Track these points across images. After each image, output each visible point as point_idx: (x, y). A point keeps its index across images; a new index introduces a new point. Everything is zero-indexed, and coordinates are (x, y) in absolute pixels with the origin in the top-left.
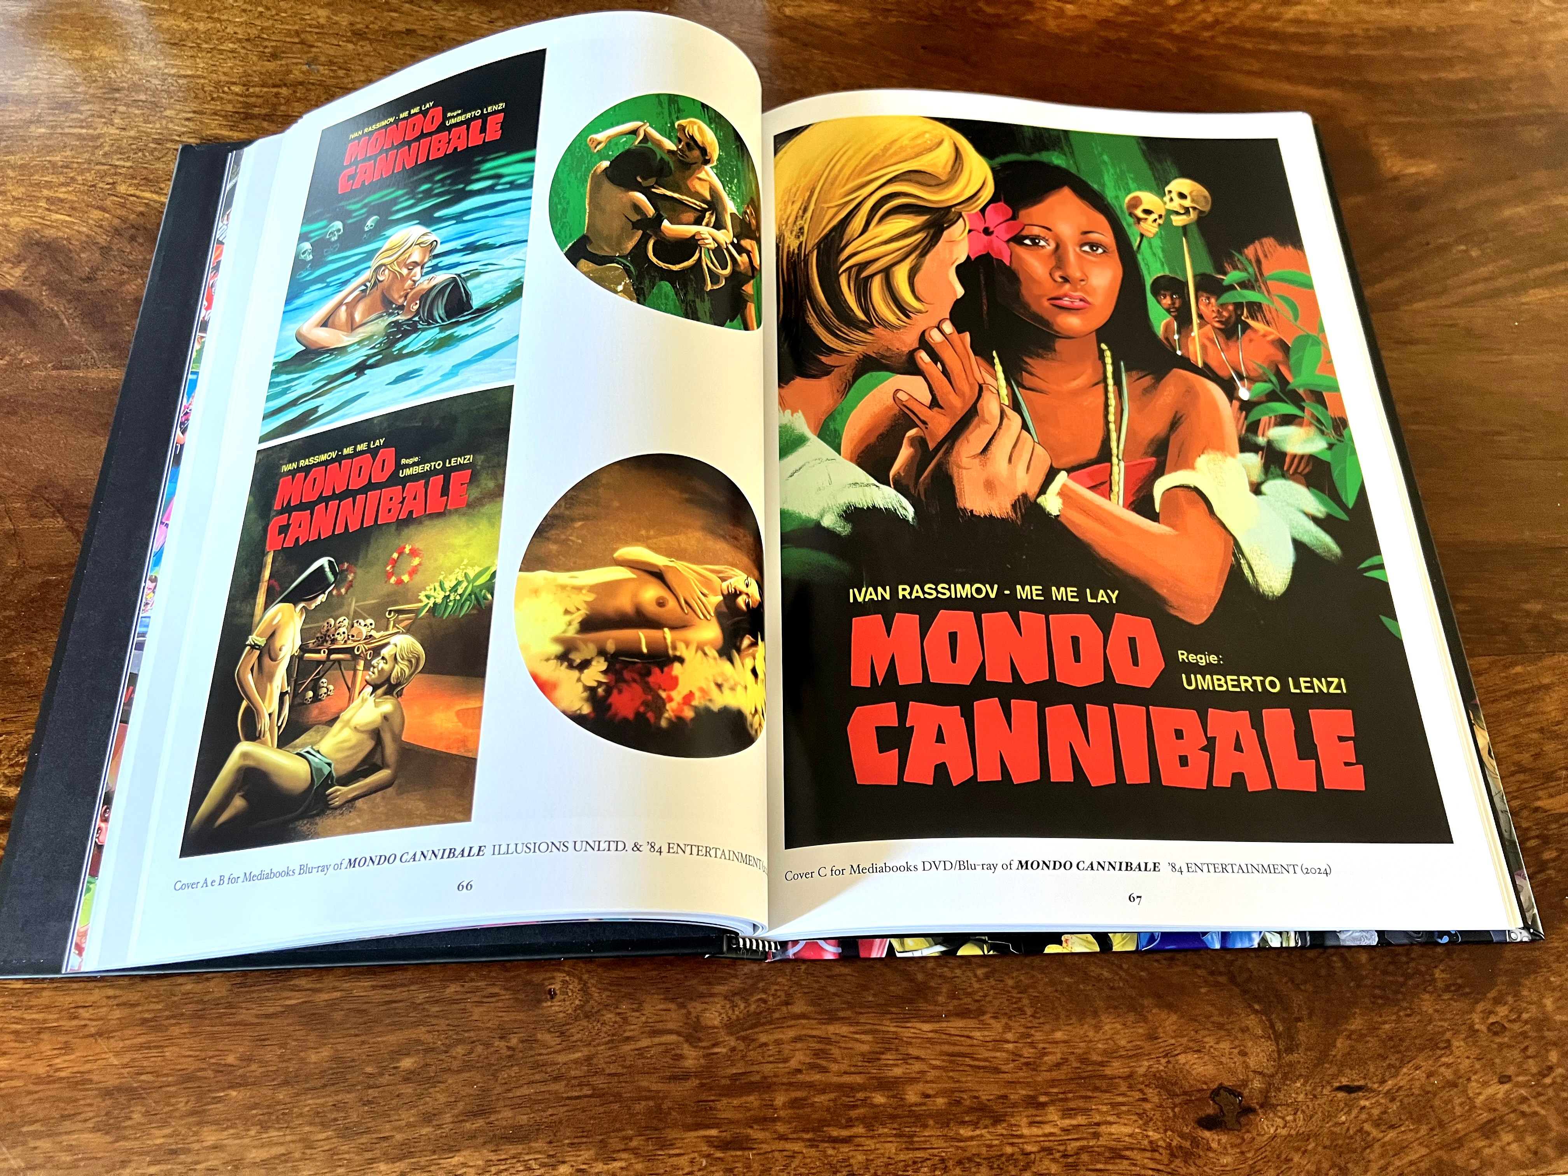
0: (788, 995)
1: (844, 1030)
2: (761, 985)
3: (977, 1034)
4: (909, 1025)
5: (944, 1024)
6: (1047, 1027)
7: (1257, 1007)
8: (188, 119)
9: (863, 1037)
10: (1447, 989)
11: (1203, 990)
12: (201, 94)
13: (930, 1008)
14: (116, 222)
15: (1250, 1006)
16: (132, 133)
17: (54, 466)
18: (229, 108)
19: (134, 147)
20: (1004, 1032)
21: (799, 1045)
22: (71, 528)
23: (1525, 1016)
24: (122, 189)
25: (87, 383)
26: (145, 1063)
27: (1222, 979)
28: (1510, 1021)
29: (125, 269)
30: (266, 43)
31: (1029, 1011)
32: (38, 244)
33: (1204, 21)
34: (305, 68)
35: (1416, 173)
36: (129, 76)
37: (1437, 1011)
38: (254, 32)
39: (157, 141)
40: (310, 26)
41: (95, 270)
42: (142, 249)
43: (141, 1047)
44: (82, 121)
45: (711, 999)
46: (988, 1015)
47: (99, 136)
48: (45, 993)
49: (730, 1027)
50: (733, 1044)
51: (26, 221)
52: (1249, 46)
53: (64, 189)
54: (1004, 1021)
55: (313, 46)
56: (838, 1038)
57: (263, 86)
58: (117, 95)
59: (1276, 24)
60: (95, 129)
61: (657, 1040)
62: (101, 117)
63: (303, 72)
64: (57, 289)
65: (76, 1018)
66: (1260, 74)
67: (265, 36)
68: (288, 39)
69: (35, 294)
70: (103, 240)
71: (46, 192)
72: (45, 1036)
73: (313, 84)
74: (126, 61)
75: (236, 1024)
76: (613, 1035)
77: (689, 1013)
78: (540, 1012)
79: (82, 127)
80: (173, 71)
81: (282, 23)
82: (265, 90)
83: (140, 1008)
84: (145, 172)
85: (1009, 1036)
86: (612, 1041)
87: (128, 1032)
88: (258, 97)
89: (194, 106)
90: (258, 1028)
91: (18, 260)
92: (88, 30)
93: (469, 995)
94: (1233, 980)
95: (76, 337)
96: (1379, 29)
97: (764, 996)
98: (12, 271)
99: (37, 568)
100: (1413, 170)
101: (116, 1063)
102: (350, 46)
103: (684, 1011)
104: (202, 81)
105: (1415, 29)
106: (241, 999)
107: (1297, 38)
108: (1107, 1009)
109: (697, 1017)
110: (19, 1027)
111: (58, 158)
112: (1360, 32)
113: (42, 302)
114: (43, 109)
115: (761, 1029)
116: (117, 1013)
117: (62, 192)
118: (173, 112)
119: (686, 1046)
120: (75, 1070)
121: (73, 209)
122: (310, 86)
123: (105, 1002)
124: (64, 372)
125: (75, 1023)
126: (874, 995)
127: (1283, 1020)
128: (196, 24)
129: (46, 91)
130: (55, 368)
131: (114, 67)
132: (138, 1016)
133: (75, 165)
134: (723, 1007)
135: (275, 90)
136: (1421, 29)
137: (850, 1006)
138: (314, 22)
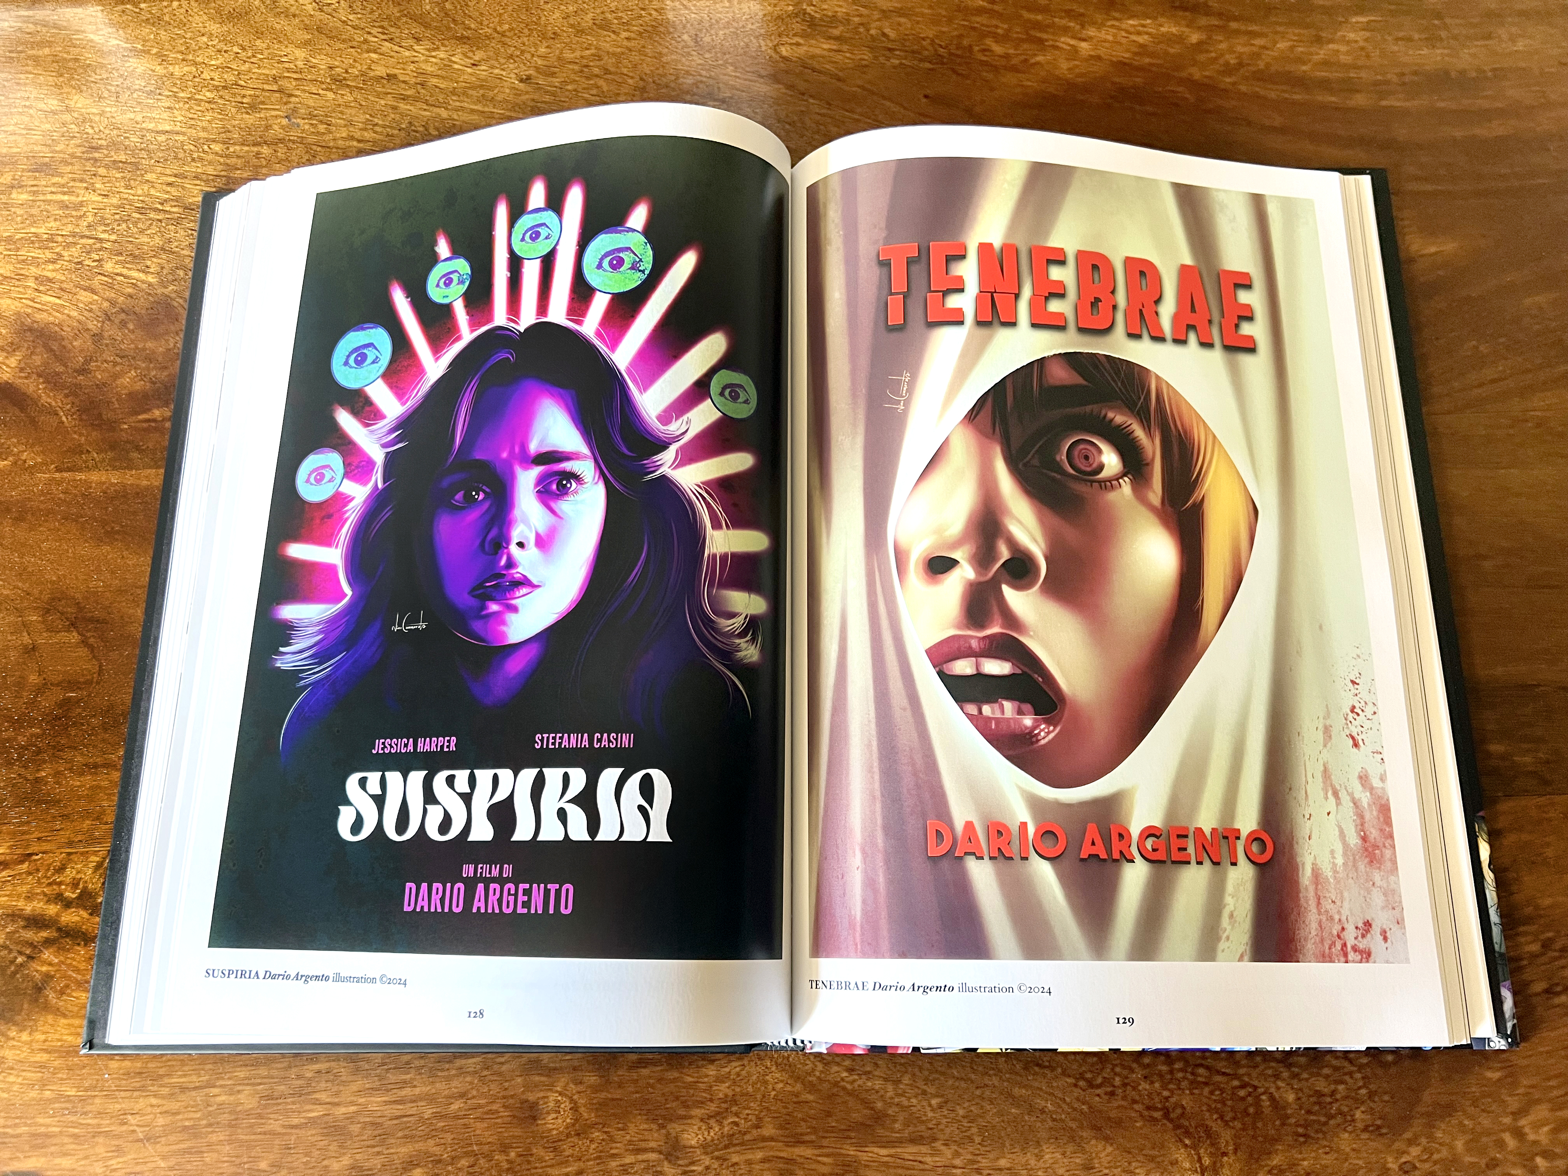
0: (759, 1119)
1: (808, 1152)
2: (734, 1109)
3: (928, 1159)
4: (867, 1149)
5: (899, 1150)
6: (991, 1156)
7: (1187, 1142)
8: (170, 184)
9: (825, 1159)
10: (1365, 1129)
11: (1138, 1125)
12: (181, 155)
13: (888, 1134)
14: (106, 304)
15: (1181, 1141)
16: (115, 201)
17: (64, 576)
18: (210, 170)
19: (117, 217)
20: (953, 1158)
21: (767, 1165)
22: (84, 642)
23: (1436, 1157)
24: (109, 266)
25: (91, 487)
26: (189, 1167)
27: (1157, 1115)
28: (1421, 1161)
29: (118, 360)
30: (243, 92)
31: (978, 1139)
32: (30, 330)
33: (1227, 64)
34: (285, 122)
35: (1436, 253)
36: (107, 132)
37: (1354, 1150)
38: (230, 77)
39: (139, 210)
40: (288, 70)
41: (88, 360)
42: (132, 337)
43: (185, 1152)
44: (63, 186)
45: (689, 1121)
46: (941, 1142)
47: (81, 204)
48: (97, 1101)
49: (705, 1147)
50: (707, 1163)
51: (17, 303)
52: (1273, 95)
53: (51, 267)
54: (954, 1147)
55: (291, 95)
56: (802, 1160)
57: (243, 144)
58: (96, 155)
59: (1304, 68)
60: (78, 196)
61: (640, 1157)
62: (81, 181)
63: (282, 127)
64: (53, 381)
65: (125, 1123)
66: (1282, 130)
67: (242, 83)
68: (266, 87)
69: (32, 388)
70: (93, 326)
71: (34, 270)
72: (100, 1140)
73: (294, 142)
74: (102, 114)
75: (265, 1133)
76: (601, 1152)
77: (669, 1134)
78: (535, 1129)
79: (64, 193)
80: (151, 126)
81: (259, 68)
82: (246, 148)
83: (180, 1117)
84: (130, 247)
85: (957, 1162)
86: (599, 1158)
87: (172, 1138)
88: (238, 157)
89: (175, 168)
90: (286, 1138)
91: (12, 348)
92: (61, 75)
93: (470, 1112)
94: (1166, 1115)
95: (76, 436)
96: (1415, 73)
97: (737, 1120)
98: (7, 362)
99: (58, 685)
100: (1433, 249)
101: (163, 1165)
102: (330, 95)
103: (664, 1131)
104: (180, 138)
105: (1453, 74)
106: (269, 1111)
107: (1325, 85)
108: (1049, 1139)
109: (676, 1138)
110: (76, 1131)
111: (43, 230)
112: (1395, 79)
113: (40, 397)
114: (23, 170)
115: (732, 1150)
116: (161, 1121)
117: (49, 271)
118: (154, 176)
119: (666, 1163)
120: (128, 1170)
121: (62, 289)
122: (291, 145)
123: (149, 1109)
124: (65, 475)
125: (124, 1128)
126: (837, 1121)
127: (1211, 1155)
128: (171, 68)
129: (25, 148)
130: (59, 470)
131: (91, 121)
132: (179, 1124)
133: (60, 239)
134: (700, 1129)
135: (255, 149)
136: (1462, 72)
137: (815, 1130)
138: (292, 65)
